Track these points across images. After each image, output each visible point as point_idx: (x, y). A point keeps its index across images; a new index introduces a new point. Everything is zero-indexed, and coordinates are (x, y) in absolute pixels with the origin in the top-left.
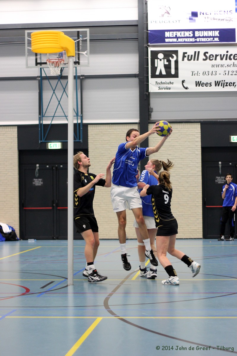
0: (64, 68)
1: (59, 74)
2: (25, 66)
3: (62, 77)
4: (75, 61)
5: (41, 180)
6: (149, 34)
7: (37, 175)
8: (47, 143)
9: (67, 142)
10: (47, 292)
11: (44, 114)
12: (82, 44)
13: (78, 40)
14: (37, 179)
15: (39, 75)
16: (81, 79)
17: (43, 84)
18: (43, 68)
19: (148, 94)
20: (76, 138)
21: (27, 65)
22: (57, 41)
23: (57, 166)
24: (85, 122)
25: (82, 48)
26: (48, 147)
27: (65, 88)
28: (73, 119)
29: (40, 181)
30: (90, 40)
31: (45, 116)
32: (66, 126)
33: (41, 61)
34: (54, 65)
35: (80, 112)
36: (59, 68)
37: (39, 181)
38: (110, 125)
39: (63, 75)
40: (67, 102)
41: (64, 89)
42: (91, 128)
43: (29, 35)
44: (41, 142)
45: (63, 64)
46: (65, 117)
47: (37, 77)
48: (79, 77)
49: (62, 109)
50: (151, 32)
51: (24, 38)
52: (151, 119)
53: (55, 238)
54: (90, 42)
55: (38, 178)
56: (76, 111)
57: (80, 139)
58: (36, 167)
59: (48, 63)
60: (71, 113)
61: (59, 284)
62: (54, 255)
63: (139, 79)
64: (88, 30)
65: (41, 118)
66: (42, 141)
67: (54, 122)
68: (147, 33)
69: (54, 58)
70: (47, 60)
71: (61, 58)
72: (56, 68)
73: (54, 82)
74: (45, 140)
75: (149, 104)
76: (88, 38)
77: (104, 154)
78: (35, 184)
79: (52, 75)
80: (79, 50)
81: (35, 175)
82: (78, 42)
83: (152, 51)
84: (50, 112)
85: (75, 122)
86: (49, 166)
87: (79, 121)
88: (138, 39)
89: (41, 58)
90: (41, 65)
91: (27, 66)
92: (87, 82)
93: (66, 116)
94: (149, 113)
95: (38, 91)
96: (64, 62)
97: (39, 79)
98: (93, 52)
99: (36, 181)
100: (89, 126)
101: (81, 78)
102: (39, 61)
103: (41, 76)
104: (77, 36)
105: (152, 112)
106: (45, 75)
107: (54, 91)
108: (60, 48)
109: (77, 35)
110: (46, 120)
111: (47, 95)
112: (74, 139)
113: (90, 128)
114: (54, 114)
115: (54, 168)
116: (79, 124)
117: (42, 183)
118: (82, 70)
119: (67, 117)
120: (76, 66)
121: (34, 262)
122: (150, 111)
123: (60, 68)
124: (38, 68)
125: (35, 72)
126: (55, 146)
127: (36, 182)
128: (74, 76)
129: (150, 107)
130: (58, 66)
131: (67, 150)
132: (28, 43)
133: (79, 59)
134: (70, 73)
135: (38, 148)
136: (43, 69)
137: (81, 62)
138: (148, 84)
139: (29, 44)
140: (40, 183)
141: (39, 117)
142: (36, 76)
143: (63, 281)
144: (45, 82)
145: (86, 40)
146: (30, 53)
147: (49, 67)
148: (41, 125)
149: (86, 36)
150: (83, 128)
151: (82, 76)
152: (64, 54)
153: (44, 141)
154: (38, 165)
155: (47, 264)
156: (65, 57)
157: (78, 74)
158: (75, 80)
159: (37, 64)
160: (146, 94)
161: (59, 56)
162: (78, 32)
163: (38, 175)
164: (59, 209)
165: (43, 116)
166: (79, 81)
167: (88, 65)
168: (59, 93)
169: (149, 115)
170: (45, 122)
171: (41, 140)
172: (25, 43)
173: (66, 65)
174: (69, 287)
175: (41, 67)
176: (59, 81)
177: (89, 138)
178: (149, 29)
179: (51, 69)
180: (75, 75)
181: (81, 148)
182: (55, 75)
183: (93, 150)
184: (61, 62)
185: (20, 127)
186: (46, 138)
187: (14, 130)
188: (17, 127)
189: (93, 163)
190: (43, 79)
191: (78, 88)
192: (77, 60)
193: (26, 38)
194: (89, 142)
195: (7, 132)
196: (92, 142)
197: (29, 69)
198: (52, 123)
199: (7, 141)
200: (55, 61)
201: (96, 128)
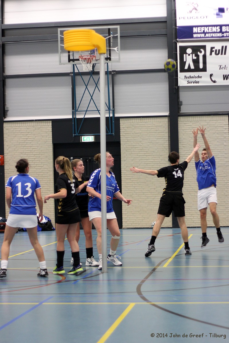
0: (96, 64)
1: (92, 70)
2: (58, 63)
3: (94, 73)
4: (106, 57)
6: (177, 30)
8: (81, 137)
9: (100, 135)
12: (113, 40)
13: (109, 37)
15: (72, 71)
16: (112, 75)
17: (76, 79)
19: (177, 88)
21: (60, 61)
22: (89, 39)
23: (90, 158)
24: (117, 115)
25: (113, 44)
26: (81, 141)
27: (97, 83)
28: (106, 113)
30: (120, 37)
31: (78, 110)
32: (99, 119)
33: (73, 58)
34: (86, 61)
35: (111, 106)
38: (141, 118)
39: (95, 71)
41: (96, 85)
43: (62, 33)
44: (75, 136)
45: (95, 61)
46: (97, 112)
47: (70, 73)
48: (110, 72)
49: (94, 104)
50: (179, 28)
51: (57, 36)
52: (180, 112)
54: (120, 38)
56: (108, 106)
57: (112, 132)
59: (80, 59)
60: (103, 107)
63: (168, 73)
64: (118, 27)
67: (87, 116)
68: (176, 29)
69: (86, 55)
70: (80, 57)
71: (93, 54)
72: (88, 64)
73: (86, 78)
74: (79, 134)
75: (178, 97)
76: (119, 35)
77: (136, 147)
79: (84, 71)
80: (110, 46)
82: (109, 39)
83: (180, 47)
84: (83, 106)
85: (108, 116)
87: (111, 115)
88: (167, 35)
89: (73, 55)
90: (73, 62)
91: (61, 63)
92: (119, 77)
94: (178, 106)
95: (71, 87)
96: (95, 58)
97: (72, 75)
98: (124, 48)
100: (121, 119)
101: (113, 73)
102: (71, 58)
103: (74, 72)
104: (108, 33)
105: (181, 105)
106: (78, 72)
107: (86, 86)
108: (91, 46)
110: (79, 114)
111: (80, 90)
112: (107, 132)
113: (122, 121)
114: (87, 108)
115: (87, 161)
116: (111, 117)
118: (114, 66)
119: (99, 111)
120: (107, 62)
122: (179, 104)
123: (92, 65)
124: (70, 65)
125: (68, 68)
126: (88, 139)
128: (106, 72)
129: (180, 101)
130: (90, 63)
131: (100, 142)
132: (61, 41)
133: (110, 55)
134: (102, 69)
135: (72, 142)
137: (112, 57)
138: (177, 79)
141: (73, 112)
144: (78, 78)
145: (117, 36)
146: (63, 50)
147: (82, 63)
148: (74, 119)
149: (117, 33)
150: (115, 121)
151: (113, 71)
152: (96, 50)
153: (77, 135)
154: (72, 158)
156: (96, 54)
157: (110, 70)
158: (107, 76)
159: (70, 60)
160: (176, 88)
161: (91, 52)
162: (109, 29)
165: (76, 111)
166: (110, 76)
167: (119, 61)
168: (91, 89)
169: (179, 109)
170: (78, 116)
171: (75, 133)
172: (58, 41)
173: (98, 61)
175: (74, 63)
176: (91, 77)
177: (121, 131)
178: (178, 25)
179: (83, 65)
180: (106, 70)
181: (113, 141)
182: (87, 71)
183: (125, 143)
184: (93, 58)
185: (54, 121)
186: (79, 132)
187: (48, 124)
188: (51, 121)
189: (125, 155)
190: (75, 75)
191: (109, 84)
192: (108, 56)
193: (59, 35)
194: (121, 135)
195: (42, 127)
196: (124, 135)
197: (63, 66)
198: (85, 117)
199: (42, 135)
200: (87, 57)
201: (127, 121)
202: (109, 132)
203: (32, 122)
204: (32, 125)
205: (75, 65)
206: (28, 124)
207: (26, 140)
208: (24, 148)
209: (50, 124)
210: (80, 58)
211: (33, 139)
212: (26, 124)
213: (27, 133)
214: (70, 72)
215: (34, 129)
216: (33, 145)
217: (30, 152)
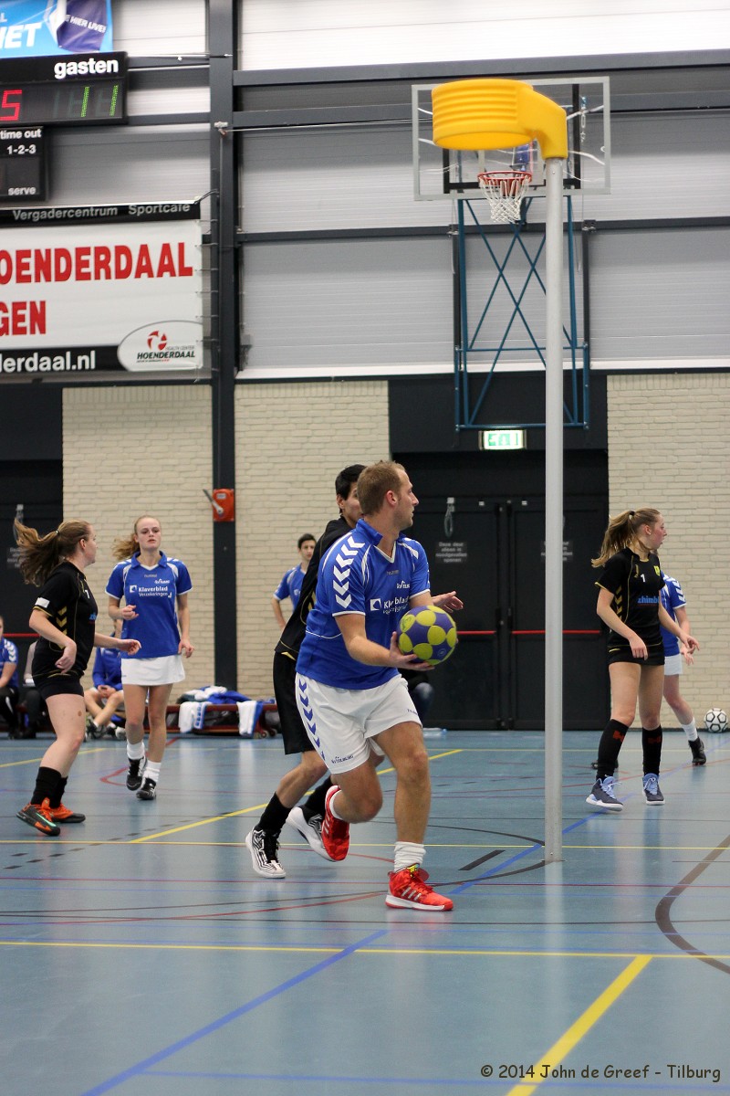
0: (531, 198)
1: (518, 217)
3: (527, 228)
4: (566, 177)
5: (461, 545)
7: (449, 531)
8: (480, 432)
9: (543, 428)
10: (482, 881)
11: (470, 342)
12: (587, 123)
13: (575, 114)
14: (449, 545)
15: (456, 222)
16: (584, 234)
17: (467, 250)
18: (467, 200)
20: (570, 418)
21: (418, 190)
22: (513, 111)
23: (509, 502)
24: (597, 365)
25: (586, 136)
26: (483, 446)
27: (536, 261)
28: (563, 358)
29: (459, 550)
30: (611, 112)
31: (474, 348)
32: (540, 377)
33: (461, 179)
34: (501, 190)
35: (581, 336)
36: (516, 199)
37: (456, 548)
38: (676, 376)
39: (529, 221)
40: (544, 304)
41: (533, 265)
42: (617, 385)
43: (426, 99)
44: (461, 429)
45: (528, 188)
46: (536, 352)
47: (450, 228)
48: (578, 227)
49: (525, 328)
51: (410, 108)
53: (503, 724)
54: (612, 117)
55: (452, 539)
56: (569, 334)
57: (581, 420)
58: (446, 505)
59: (482, 184)
60: (554, 340)
61: (515, 859)
62: (500, 775)
64: (605, 80)
65: (462, 354)
66: (463, 426)
67: (501, 367)
69: (502, 169)
70: (481, 175)
71: (523, 169)
72: (507, 200)
73: (501, 244)
74: (473, 424)
76: (606, 107)
77: (657, 466)
78: (442, 558)
79: (494, 223)
80: (577, 145)
81: (443, 529)
82: (576, 121)
84: (489, 336)
85: (568, 366)
86: (486, 504)
87: (580, 365)
89: (460, 170)
90: (460, 191)
91: (419, 195)
92: (604, 242)
93: (538, 349)
95: (452, 271)
96: (531, 180)
97: (456, 233)
98: (622, 148)
99: (448, 550)
100: (609, 378)
101: (586, 229)
102: (454, 179)
103: (460, 226)
104: (571, 101)
106: (474, 223)
108: (521, 134)
109: (571, 96)
110: (478, 360)
111: (480, 283)
112: (566, 419)
113: (612, 385)
114: (501, 341)
115: (501, 509)
116: (580, 371)
117: (465, 555)
118: (589, 207)
119: (542, 352)
120: (568, 192)
121: (441, 795)
123: (520, 201)
124: (451, 201)
125: (442, 212)
126: (504, 442)
127: (445, 553)
128: (564, 223)
130: (514, 195)
131: (543, 452)
132: (421, 124)
133: (578, 173)
134: (552, 214)
135: (451, 448)
136: (468, 203)
137: (584, 180)
139: (424, 128)
140: (458, 555)
141: (455, 352)
142: (447, 225)
143: (531, 850)
144: (475, 244)
145: (601, 112)
146: (427, 154)
147: (487, 195)
148: (460, 375)
149: (601, 102)
150: (591, 385)
151: (587, 223)
152: (531, 155)
153: (471, 426)
154: (451, 500)
155: (480, 799)
156: (535, 167)
157: (576, 219)
158: (567, 237)
159: (448, 187)
161: (515, 162)
162: (576, 87)
163: (451, 530)
164: (516, 635)
165: (468, 349)
166: (577, 239)
167: (605, 190)
168: (516, 278)
170: (473, 368)
171: (462, 422)
172: (411, 125)
173: (538, 188)
174: (547, 867)
175: (461, 196)
176: (517, 241)
177: (609, 414)
179: (492, 203)
180: (566, 220)
181: (585, 447)
182: (504, 221)
183: (623, 454)
184: (522, 180)
185: (395, 383)
186: (476, 418)
187: (378, 391)
188: (386, 383)
189: (624, 493)
190: (467, 234)
191: (575, 262)
192: (573, 176)
193: (416, 108)
194: (610, 427)
195: (357, 399)
196: (620, 427)
197: (425, 204)
198: (495, 370)
199: (357, 425)
200: (503, 177)
201: (631, 384)
202: (573, 416)
203: (326, 384)
204: (326, 394)
205: (464, 202)
206: (314, 390)
207: (305, 440)
208: (300, 465)
209: (383, 390)
210: (482, 181)
211: (328, 439)
212: (308, 390)
213: (310, 420)
214: (450, 225)
215: (332, 406)
216: (329, 458)
217: (316, 478)
